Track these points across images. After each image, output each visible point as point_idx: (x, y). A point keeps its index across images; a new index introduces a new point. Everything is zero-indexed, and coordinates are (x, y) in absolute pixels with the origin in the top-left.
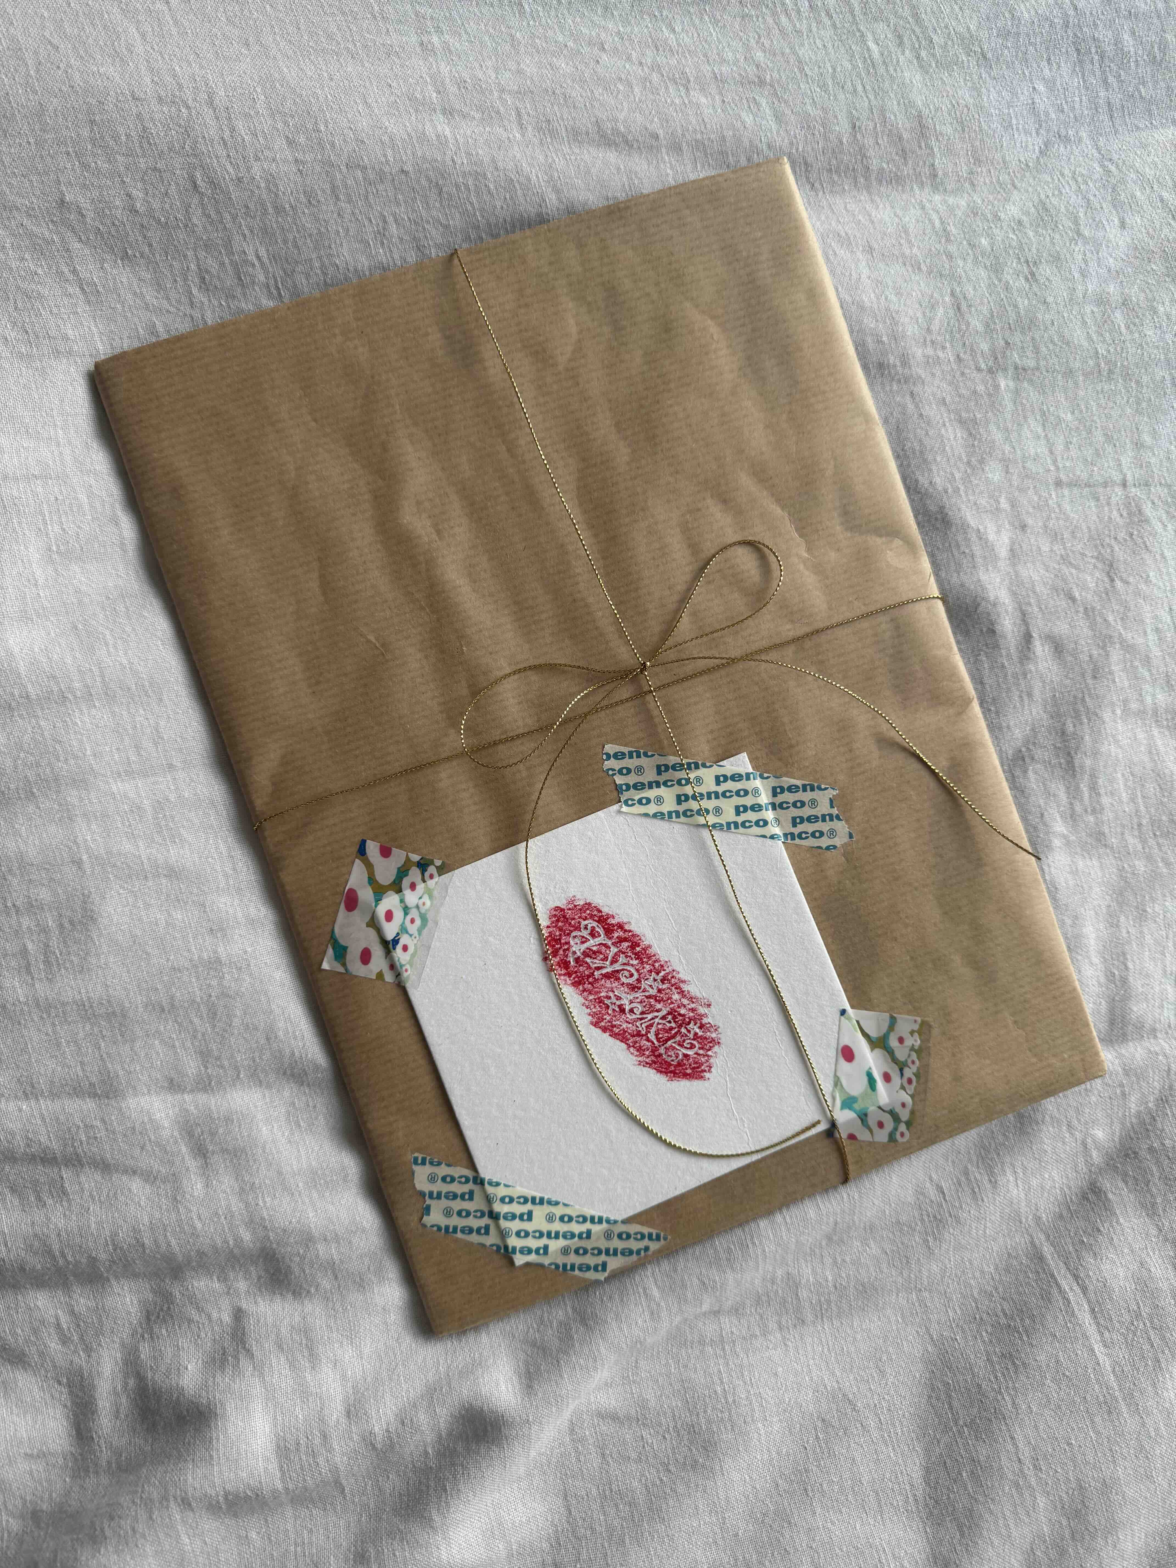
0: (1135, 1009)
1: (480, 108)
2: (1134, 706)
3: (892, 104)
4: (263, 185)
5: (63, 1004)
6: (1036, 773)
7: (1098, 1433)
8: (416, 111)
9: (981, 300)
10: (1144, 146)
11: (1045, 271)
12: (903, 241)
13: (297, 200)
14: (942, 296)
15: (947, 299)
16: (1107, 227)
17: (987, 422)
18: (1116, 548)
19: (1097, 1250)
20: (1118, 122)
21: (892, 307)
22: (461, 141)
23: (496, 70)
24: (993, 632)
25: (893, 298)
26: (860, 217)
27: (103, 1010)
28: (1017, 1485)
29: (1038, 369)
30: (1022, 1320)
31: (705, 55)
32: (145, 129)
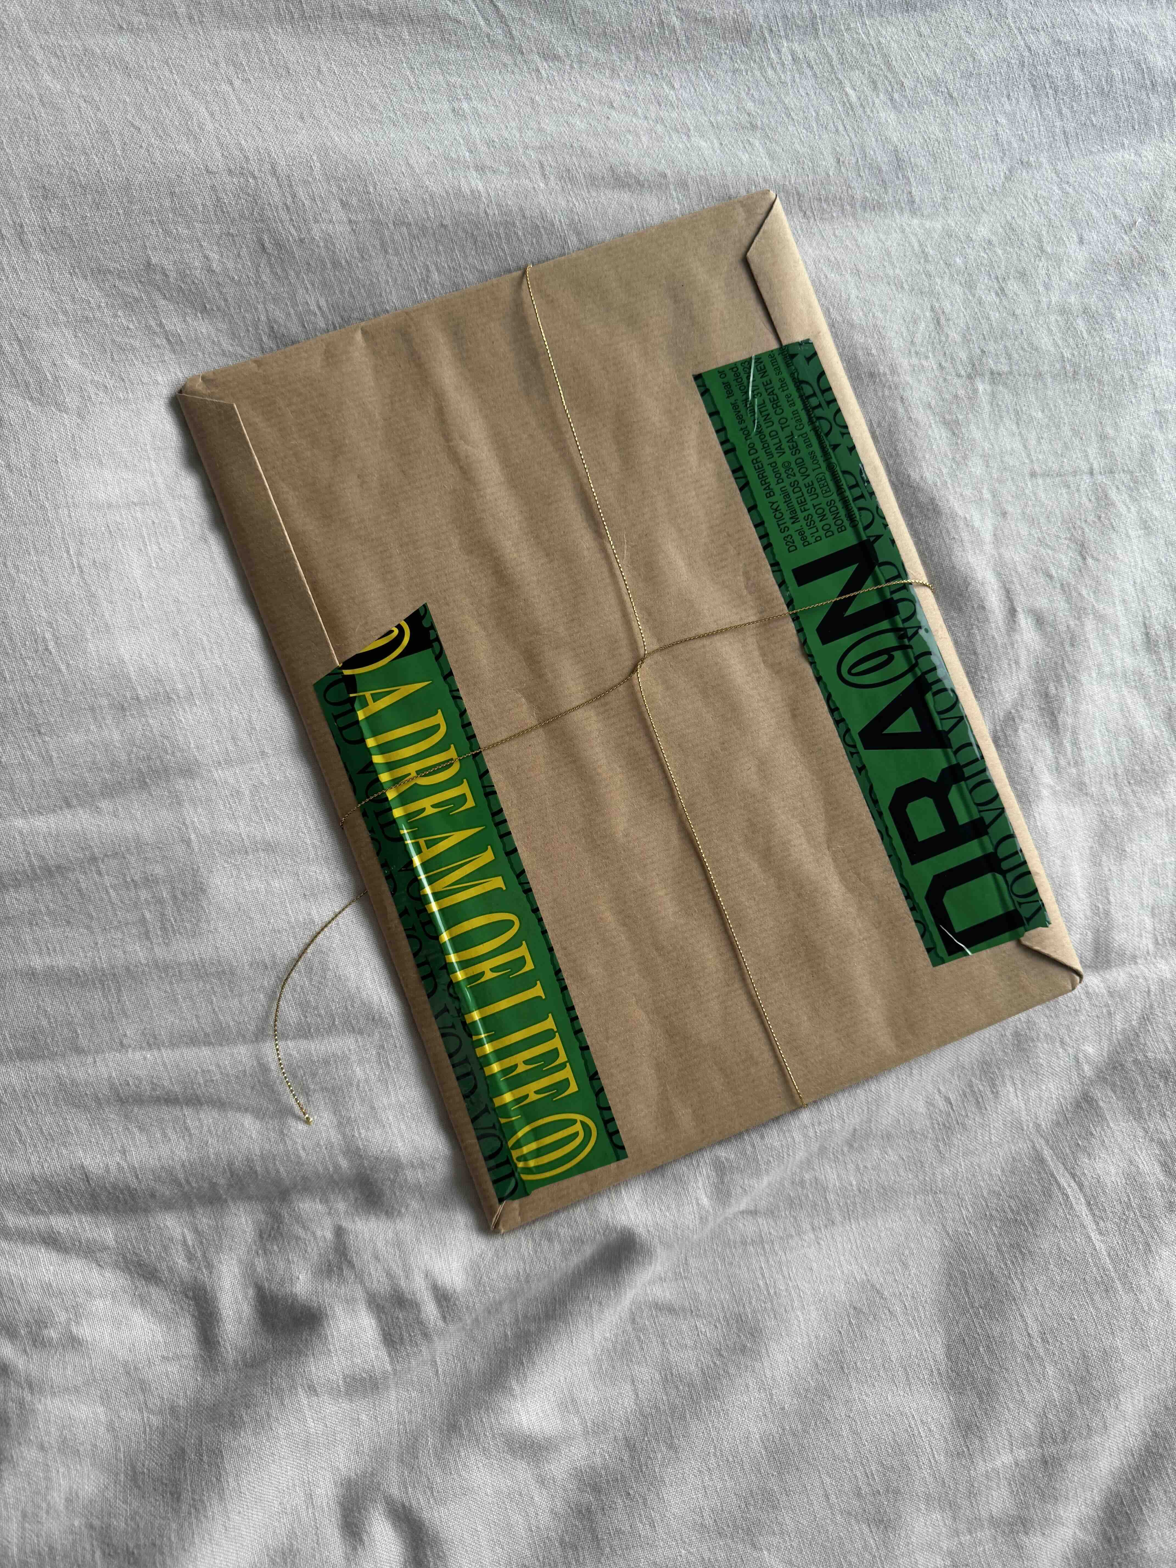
0: (1117, 938)
1: (507, 163)
2: (1107, 669)
3: (871, 141)
4: (322, 244)
5: (179, 965)
6: (1025, 732)
7: (1097, 1309)
8: (453, 169)
9: (958, 314)
10: (1097, 169)
11: (1013, 286)
12: (886, 264)
13: (352, 256)
14: (923, 310)
15: (928, 314)
16: (1067, 243)
17: (968, 423)
18: (1087, 530)
19: (1091, 1151)
20: (1073, 148)
21: (878, 322)
22: (492, 194)
23: (520, 130)
24: (984, 608)
25: (879, 315)
26: (848, 243)
27: (213, 970)
28: (1028, 1357)
29: (1011, 373)
30: (1027, 1214)
31: (702, 108)
32: (218, 199)
